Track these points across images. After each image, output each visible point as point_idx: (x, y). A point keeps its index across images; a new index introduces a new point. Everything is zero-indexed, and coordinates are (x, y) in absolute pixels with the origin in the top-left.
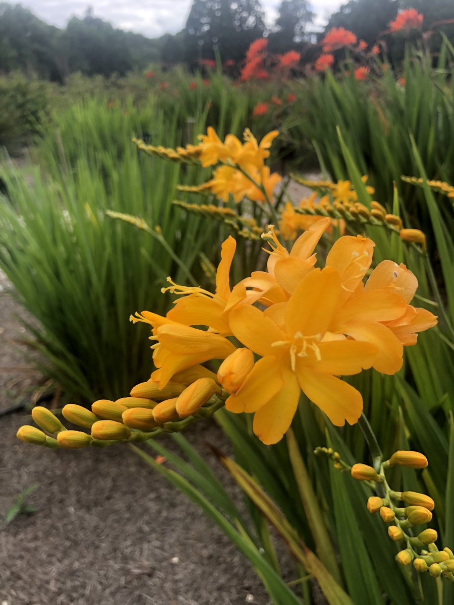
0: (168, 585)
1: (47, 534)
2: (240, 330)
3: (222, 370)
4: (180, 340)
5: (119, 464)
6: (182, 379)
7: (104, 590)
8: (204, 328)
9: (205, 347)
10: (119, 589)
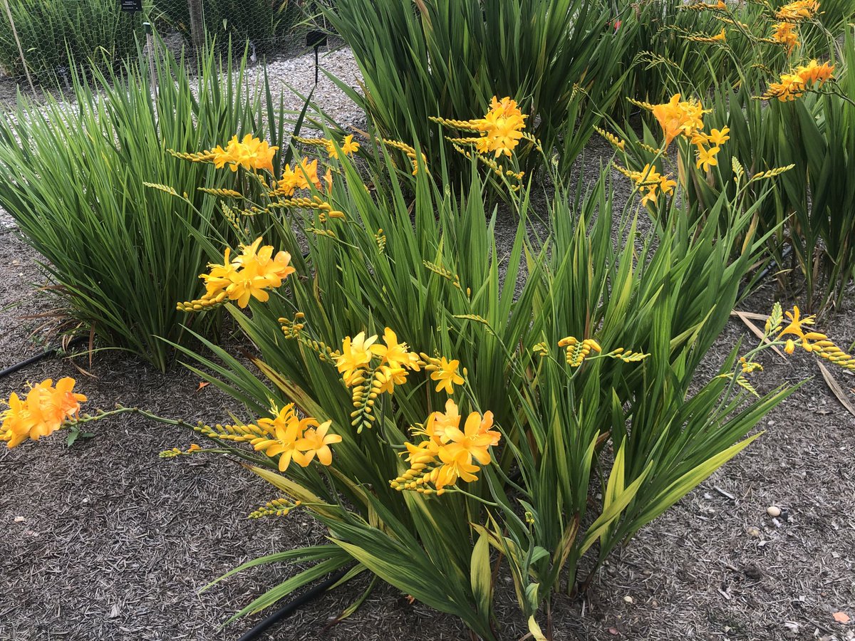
0: (222, 471)
1: (109, 451)
2: (232, 278)
3: (227, 289)
4: (215, 282)
5: (164, 393)
6: (216, 293)
7: (169, 480)
8: (221, 278)
9: (223, 284)
10: (181, 477)
